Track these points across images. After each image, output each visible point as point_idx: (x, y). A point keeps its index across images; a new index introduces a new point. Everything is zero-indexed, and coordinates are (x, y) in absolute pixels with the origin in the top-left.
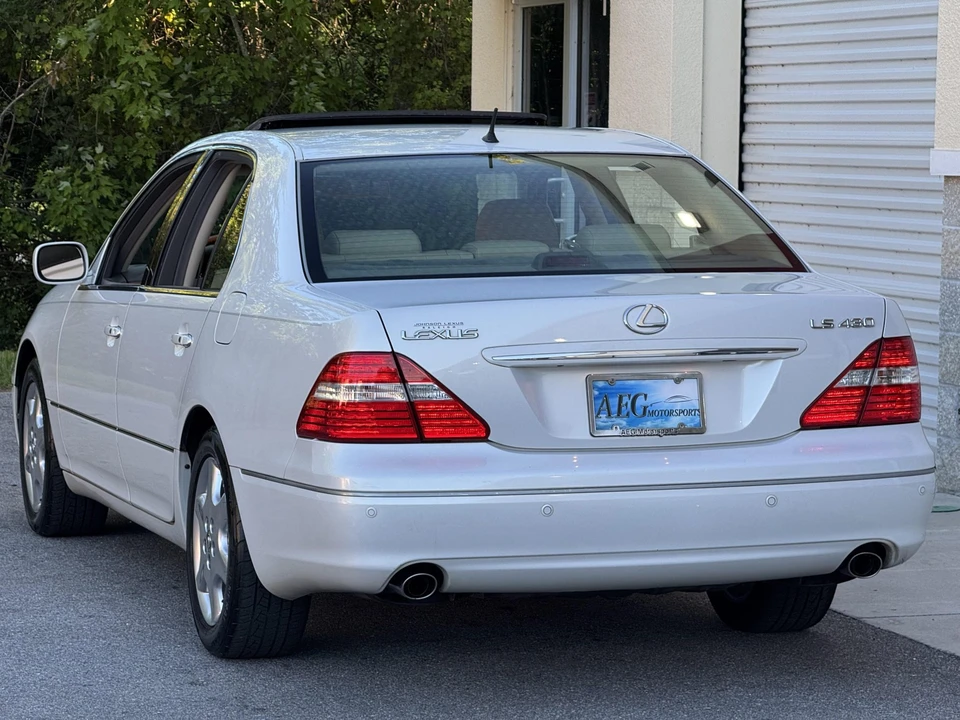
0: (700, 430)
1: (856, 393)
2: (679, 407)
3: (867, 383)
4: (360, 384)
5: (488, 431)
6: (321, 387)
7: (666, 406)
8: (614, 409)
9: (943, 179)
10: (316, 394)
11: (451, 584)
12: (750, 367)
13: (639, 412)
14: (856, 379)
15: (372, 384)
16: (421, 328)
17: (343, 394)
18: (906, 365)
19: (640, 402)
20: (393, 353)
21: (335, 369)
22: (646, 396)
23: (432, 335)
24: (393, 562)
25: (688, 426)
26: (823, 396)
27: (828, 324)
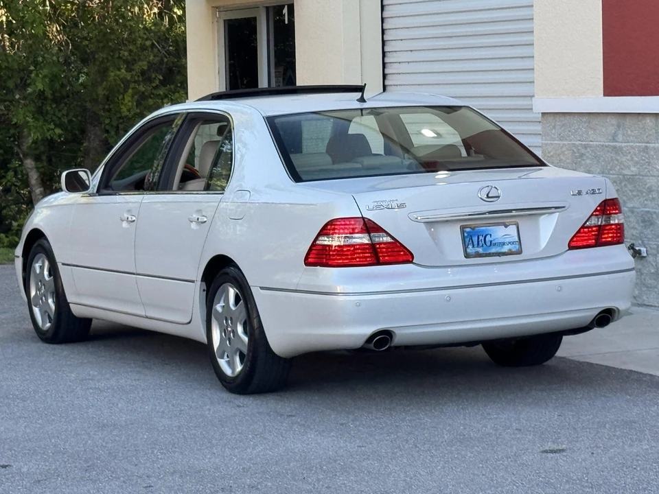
0: (519, 252)
1: (594, 229)
2: (507, 240)
3: (599, 223)
4: (344, 235)
5: (413, 257)
6: (320, 238)
7: (502, 241)
8: (476, 243)
9: (541, 115)
10: (318, 242)
11: (397, 340)
12: (543, 216)
13: (488, 244)
14: (594, 221)
15: (348, 235)
16: (376, 204)
17: (335, 241)
18: (616, 213)
19: (488, 238)
20: (363, 218)
21: (328, 228)
22: (491, 235)
23: (382, 207)
24: (369, 330)
25: (513, 250)
26: (579, 232)
27: (579, 193)
